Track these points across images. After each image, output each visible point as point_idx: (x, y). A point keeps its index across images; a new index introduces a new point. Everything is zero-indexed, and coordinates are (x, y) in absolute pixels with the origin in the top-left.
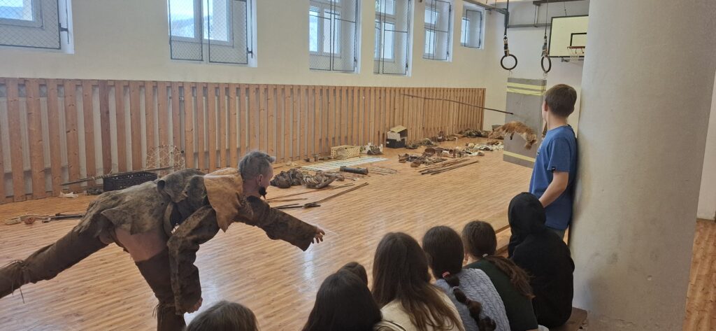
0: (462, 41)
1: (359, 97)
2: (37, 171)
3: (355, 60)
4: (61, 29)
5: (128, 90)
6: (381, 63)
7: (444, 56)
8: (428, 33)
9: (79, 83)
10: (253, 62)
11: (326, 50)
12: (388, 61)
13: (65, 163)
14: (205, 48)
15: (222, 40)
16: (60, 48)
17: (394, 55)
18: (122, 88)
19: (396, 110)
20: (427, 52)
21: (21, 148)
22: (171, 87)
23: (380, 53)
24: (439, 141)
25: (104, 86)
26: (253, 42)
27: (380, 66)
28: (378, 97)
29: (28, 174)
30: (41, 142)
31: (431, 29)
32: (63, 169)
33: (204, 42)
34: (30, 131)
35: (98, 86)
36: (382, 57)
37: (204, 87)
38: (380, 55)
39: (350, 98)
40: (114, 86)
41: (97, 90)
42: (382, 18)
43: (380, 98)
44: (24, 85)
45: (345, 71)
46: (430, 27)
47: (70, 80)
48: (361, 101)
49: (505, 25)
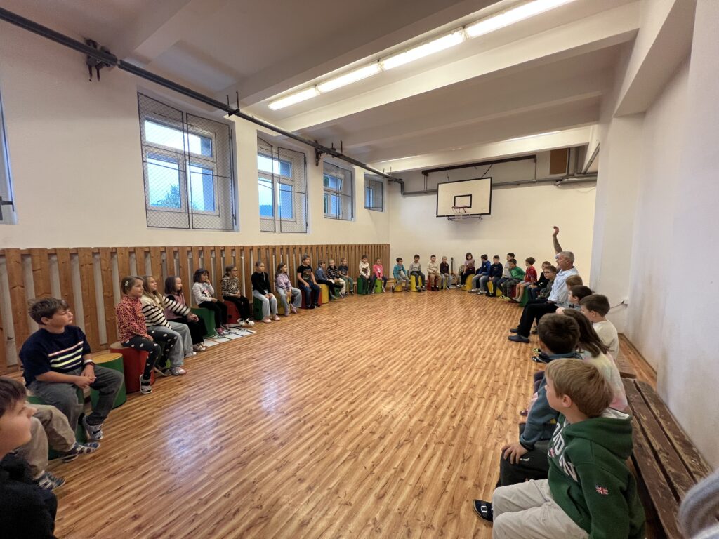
27: (276, 225)
42: (275, 179)
45: (227, 230)
49: (402, 192)
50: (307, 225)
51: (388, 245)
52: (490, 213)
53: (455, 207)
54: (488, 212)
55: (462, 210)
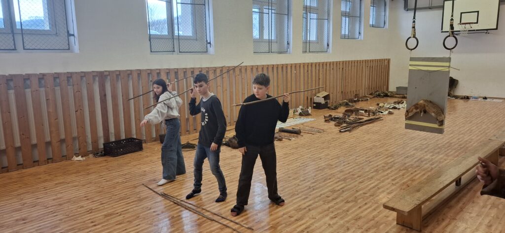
0: (371, 23)
1: (291, 71)
2: (55, 142)
3: (288, 44)
4: (69, 35)
5: (120, 77)
6: (308, 44)
7: (357, 35)
8: (344, 18)
9: (83, 75)
10: (211, 50)
11: (266, 37)
12: (313, 42)
13: (75, 134)
14: (176, 42)
15: (188, 35)
16: (69, 49)
17: (317, 37)
18: (115, 76)
19: (320, 80)
20: (343, 33)
21: (43, 125)
22: (151, 73)
23: (307, 36)
24: (355, 101)
25: (102, 76)
26: (211, 36)
27: (307, 47)
28: (306, 71)
29: (49, 144)
30: (57, 120)
31: (346, 16)
32: (74, 139)
33: (174, 38)
34: (48, 112)
35: (97, 76)
36: (308, 39)
37: (175, 72)
38: (307, 38)
39: (285, 72)
40: (109, 75)
41: (97, 79)
42: (308, 10)
43: (308, 71)
44: (43, 78)
45: (280, 53)
46: (345, 14)
47: (76, 73)
48: (293, 75)
49: (405, 8)
50: (328, 45)
51: (389, 60)
52: (497, 29)
53: (461, 23)
54: (495, 28)
55: (468, 26)
